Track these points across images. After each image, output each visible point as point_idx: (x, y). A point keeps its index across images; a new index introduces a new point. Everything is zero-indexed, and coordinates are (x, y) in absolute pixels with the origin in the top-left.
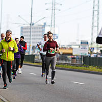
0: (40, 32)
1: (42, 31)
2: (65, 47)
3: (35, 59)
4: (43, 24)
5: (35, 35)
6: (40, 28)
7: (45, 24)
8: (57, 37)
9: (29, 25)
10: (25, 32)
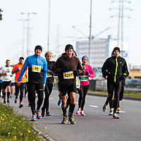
0: (102, 48)
2: (138, 68)
3: (97, 86)
4: (107, 38)
5: (95, 53)
6: (102, 43)
7: (109, 37)
8: (127, 55)
9: (88, 39)
10: (82, 49)
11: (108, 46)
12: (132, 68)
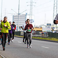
0: (23, 18)
1: (25, 18)
2: (38, 27)
5: (21, 20)
6: (23, 16)
8: (33, 21)
10: (15, 18)
11: (26, 17)
12: (35, 27)
